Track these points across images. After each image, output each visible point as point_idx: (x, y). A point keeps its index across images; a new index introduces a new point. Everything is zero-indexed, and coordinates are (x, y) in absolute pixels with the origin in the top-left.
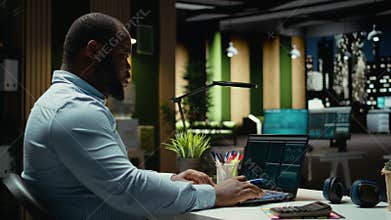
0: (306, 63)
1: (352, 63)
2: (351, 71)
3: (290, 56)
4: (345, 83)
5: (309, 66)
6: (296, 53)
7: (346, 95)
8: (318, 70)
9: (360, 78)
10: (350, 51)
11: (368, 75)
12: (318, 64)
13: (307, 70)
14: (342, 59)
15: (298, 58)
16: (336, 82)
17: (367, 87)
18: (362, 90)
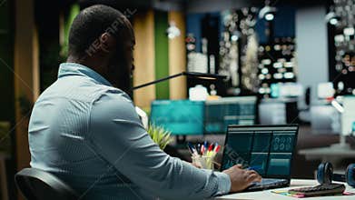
0: (186, 43)
1: (242, 43)
2: (241, 53)
3: (167, 34)
4: (234, 67)
5: (191, 47)
6: (174, 32)
7: (235, 82)
8: (201, 52)
9: (252, 61)
10: (239, 30)
11: (260, 58)
12: (201, 44)
13: (188, 52)
14: (230, 40)
15: (177, 37)
16: (223, 65)
17: (259, 72)
18: (254, 75)
